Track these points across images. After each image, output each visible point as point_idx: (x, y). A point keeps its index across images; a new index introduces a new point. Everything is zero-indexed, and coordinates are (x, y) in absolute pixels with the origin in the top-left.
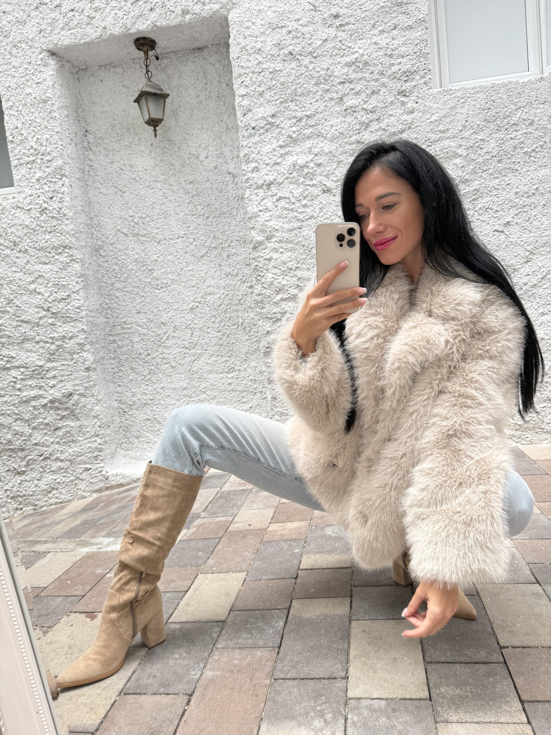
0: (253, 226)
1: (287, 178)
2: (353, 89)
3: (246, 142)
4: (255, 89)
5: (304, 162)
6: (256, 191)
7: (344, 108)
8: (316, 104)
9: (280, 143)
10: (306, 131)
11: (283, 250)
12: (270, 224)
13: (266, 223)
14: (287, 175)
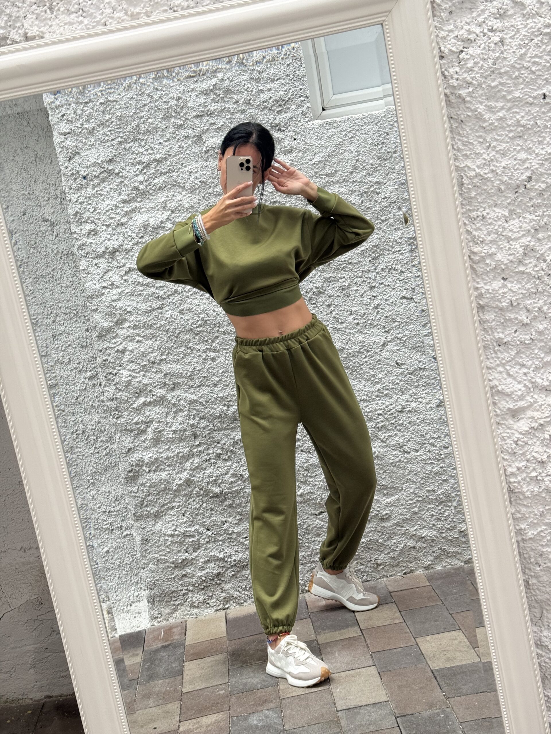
0: (95, 307)
1: (137, 243)
2: (214, 124)
3: (76, 196)
4: (82, 125)
5: (158, 222)
6: (95, 262)
7: (205, 149)
8: (167, 143)
9: (123, 197)
10: (157, 181)
11: (141, 339)
12: (120, 304)
13: (114, 304)
14: (137, 239)
